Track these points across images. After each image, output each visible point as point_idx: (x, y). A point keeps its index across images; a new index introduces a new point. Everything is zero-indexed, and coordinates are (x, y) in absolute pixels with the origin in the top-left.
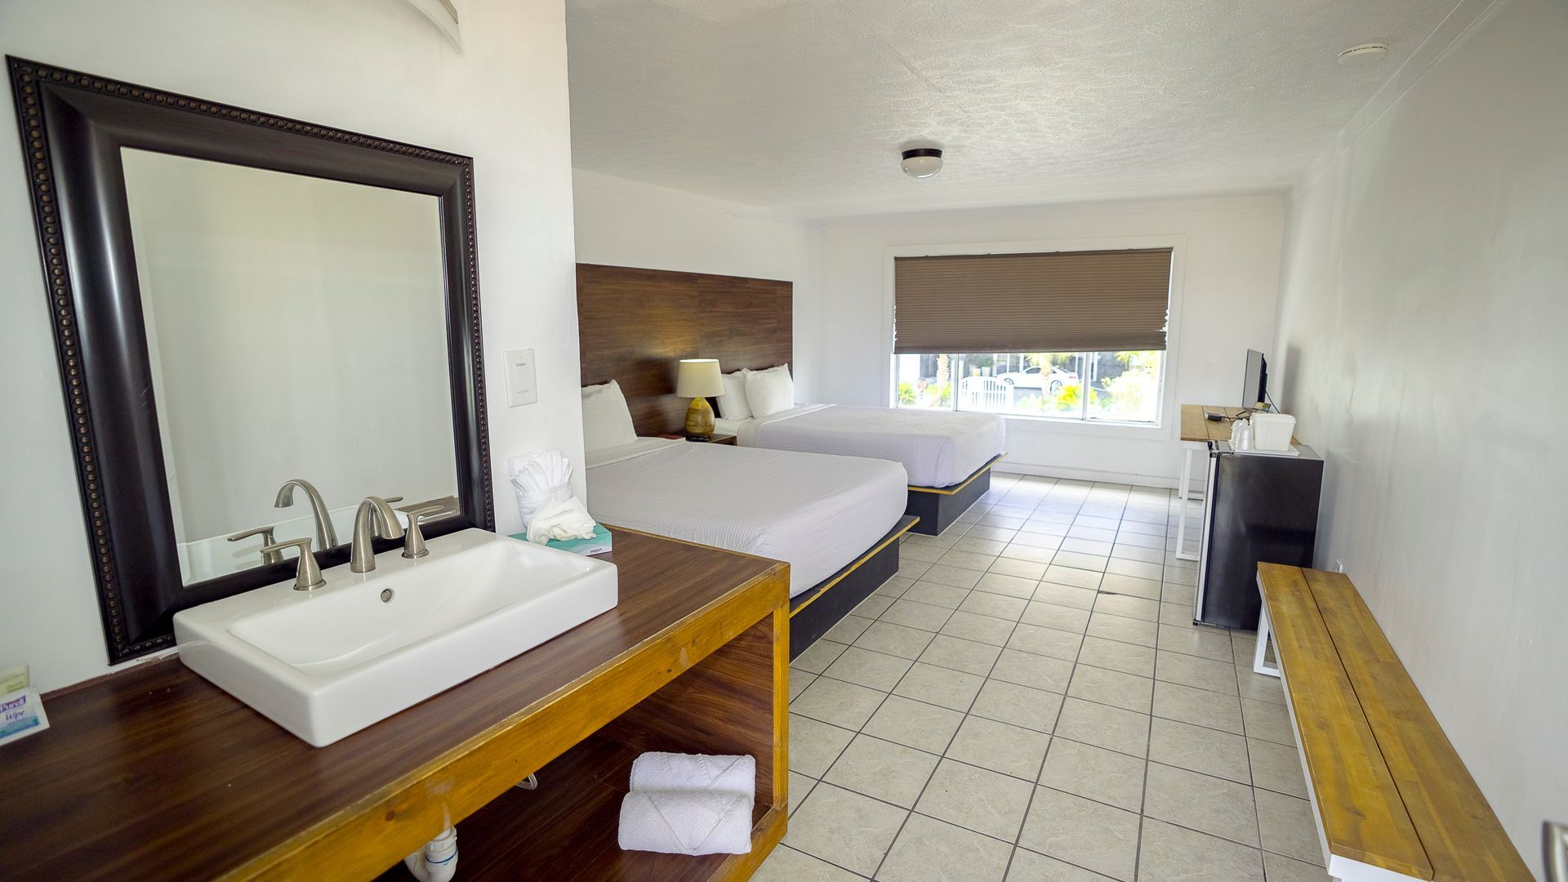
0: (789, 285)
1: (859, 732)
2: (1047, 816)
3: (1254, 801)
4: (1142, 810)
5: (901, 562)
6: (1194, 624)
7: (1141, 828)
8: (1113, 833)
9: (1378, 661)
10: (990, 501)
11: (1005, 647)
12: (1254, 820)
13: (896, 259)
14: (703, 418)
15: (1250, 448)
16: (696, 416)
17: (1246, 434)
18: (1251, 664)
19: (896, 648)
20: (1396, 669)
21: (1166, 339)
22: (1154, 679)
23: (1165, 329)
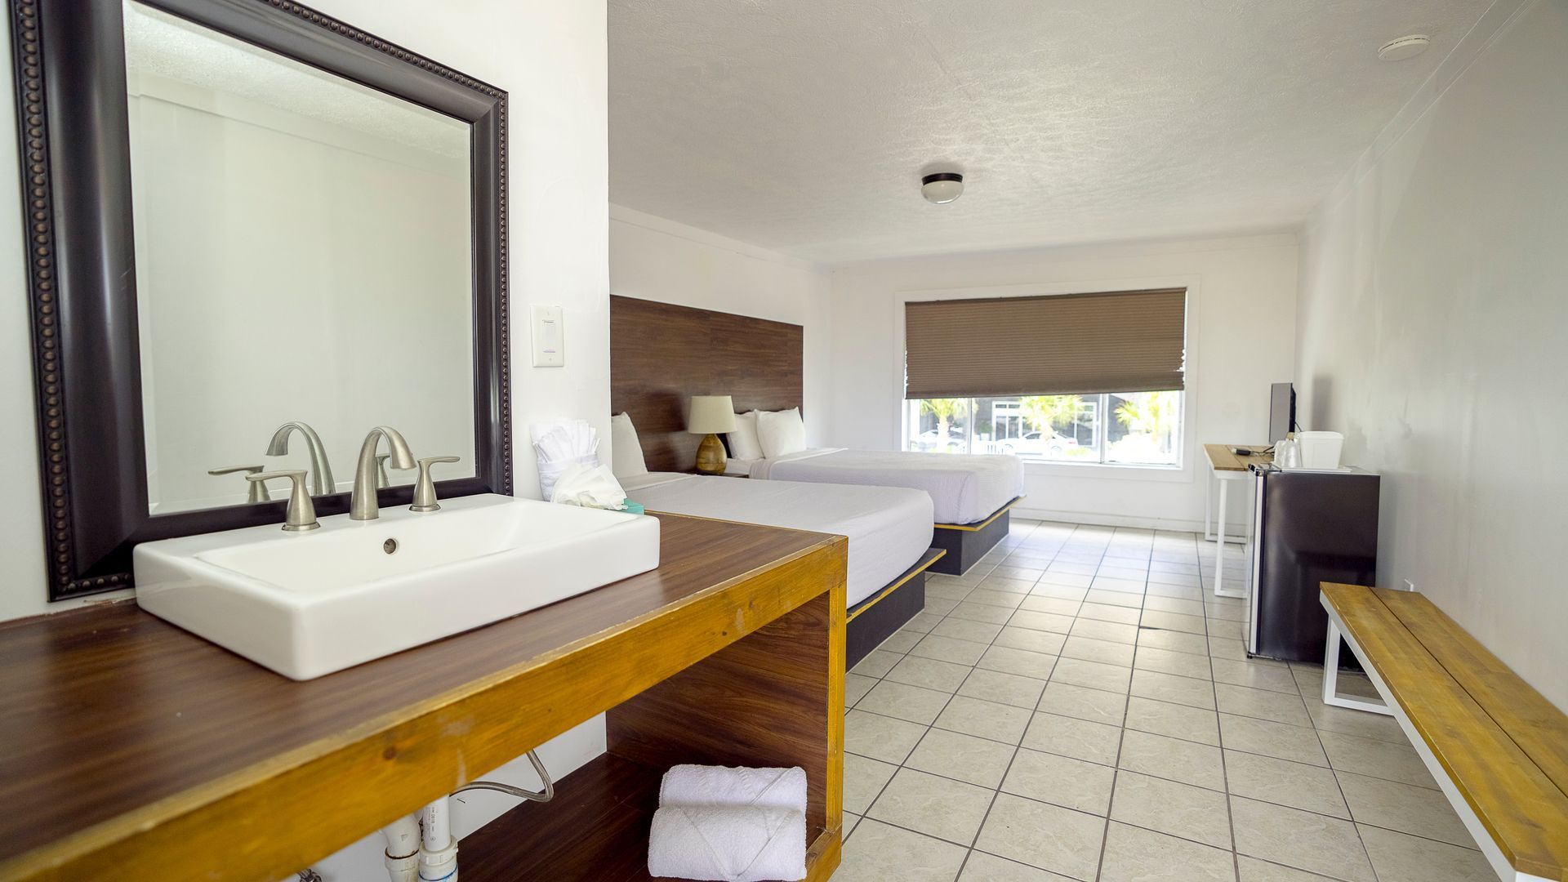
0: (800, 329)
1: (902, 766)
2: (1128, 854)
3: (1359, 837)
4: (1234, 848)
5: (927, 600)
6: (1248, 657)
7: (1236, 867)
8: (1205, 872)
9: (1489, 672)
10: (1010, 544)
11: (1049, 680)
12: (1365, 858)
13: (907, 304)
14: (715, 454)
15: (1297, 466)
16: (707, 453)
17: (1293, 452)
18: (1320, 696)
19: (930, 682)
20: (1511, 678)
21: (1184, 379)
22: (1217, 710)
23: (1182, 369)
